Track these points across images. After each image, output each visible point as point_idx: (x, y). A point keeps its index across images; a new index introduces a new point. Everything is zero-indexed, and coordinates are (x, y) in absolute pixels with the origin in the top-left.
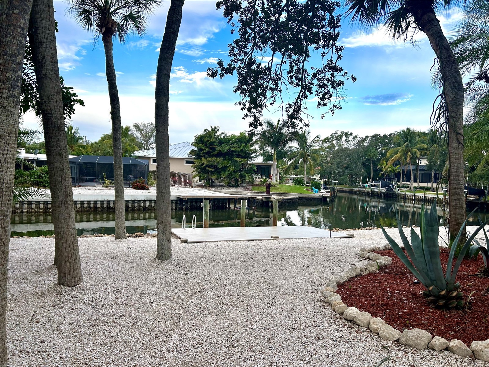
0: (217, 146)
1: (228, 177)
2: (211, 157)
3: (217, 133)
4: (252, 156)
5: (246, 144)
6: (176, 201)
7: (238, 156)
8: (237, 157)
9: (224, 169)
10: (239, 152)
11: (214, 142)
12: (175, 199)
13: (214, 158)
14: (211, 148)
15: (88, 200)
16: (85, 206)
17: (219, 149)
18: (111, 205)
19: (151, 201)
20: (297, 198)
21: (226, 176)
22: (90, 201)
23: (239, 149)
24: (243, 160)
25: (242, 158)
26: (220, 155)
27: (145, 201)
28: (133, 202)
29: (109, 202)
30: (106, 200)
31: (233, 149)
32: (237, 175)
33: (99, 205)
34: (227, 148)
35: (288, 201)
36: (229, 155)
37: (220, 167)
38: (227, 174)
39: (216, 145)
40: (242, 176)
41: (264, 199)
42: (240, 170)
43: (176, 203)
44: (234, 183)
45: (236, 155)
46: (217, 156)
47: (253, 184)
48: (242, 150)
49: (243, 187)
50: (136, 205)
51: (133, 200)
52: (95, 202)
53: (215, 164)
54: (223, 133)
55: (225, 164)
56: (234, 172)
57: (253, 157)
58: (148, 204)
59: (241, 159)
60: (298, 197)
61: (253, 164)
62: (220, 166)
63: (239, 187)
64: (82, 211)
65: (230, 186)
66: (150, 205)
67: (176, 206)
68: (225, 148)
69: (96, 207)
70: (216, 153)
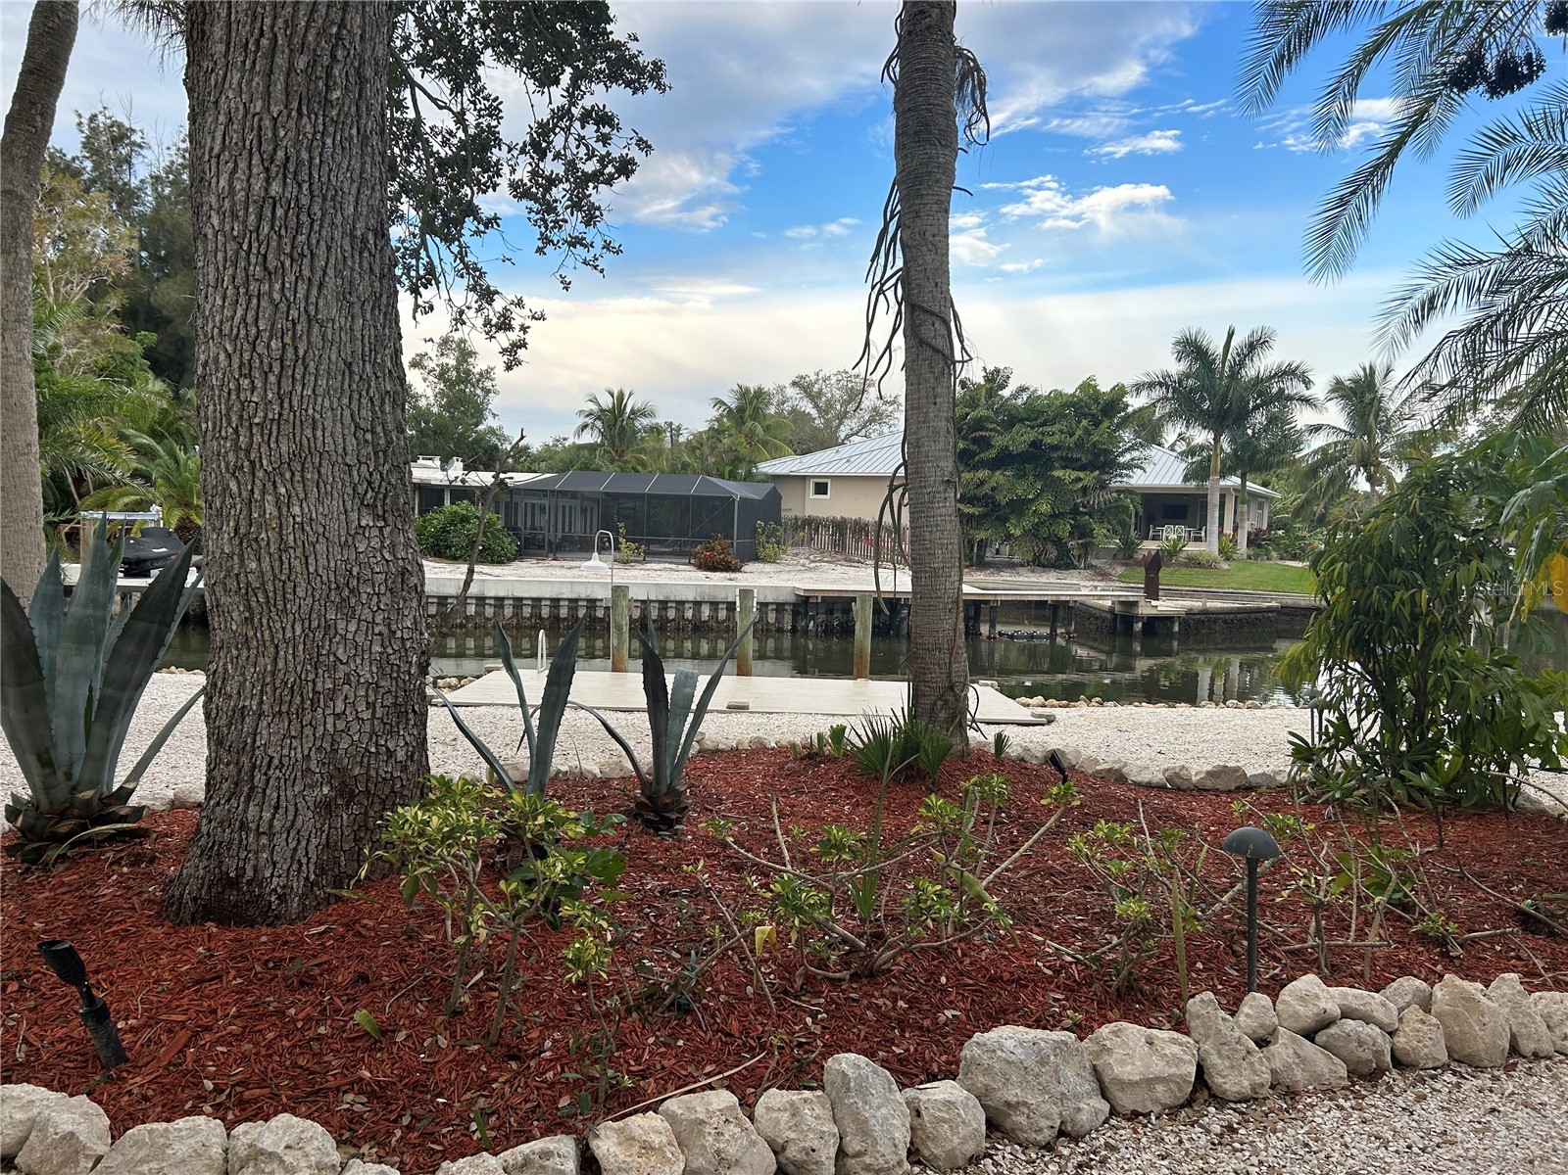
0: (997, 431)
1: (1033, 533)
2: (975, 468)
3: (1002, 387)
4: (1122, 460)
5: (1097, 424)
6: (794, 605)
7: (1069, 463)
8: (1064, 468)
9: (1019, 507)
10: (1069, 449)
11: (987, 419)
12: (791, 599)
13: (982, 474)
14: (975, 441)
15: (535, 595)
16: (527, 611)
17: (999, 441)
18: (600, 614)
19: (718, 603)
20: (1269, 610)
21: (1026, 533)
22: (539, 600)
23: (1071, 441)
24: (1081, 475)
25: (1083, 468)
26: (1004, 459)
27: (697, 604)
28: (664, 604)
29: (592, 603)
30: (583, 596)
31: (1048, 440)
32: (1064, 529)
33: (564, 612)
34: (1031, 435)
35: (1228, 617)
36: (1036, 459)
37: (1003, 503)
38: (1027, 523)
39: (991, 430)
40: (1082, 532)
41: (1117, 608)
42: (1075, 512)
43: (795, 614)
44: (1053, 553)
45: (1061, 458)
46: (995, 465)
47: (1131, 557)
48: (1079, 445)
49: (1089, 567)
50: (671, 614)
51: (661, 598)
52: (555, 602)
53: (986, 489)
54: (1023, 389)
55: (1020, 492)
56: (1054, 517)
57: (1129, 466)
58: (706, 612)
59: (1075, 474)
60: (1274, 604)
61: (1129, 491)
62: (1003, 498)
63: (1075, 568)
64: (518, 627)
65: (1039, 563)
66: (714, 617)
67: (794, 620)
68: (1020, 439)
69: (555, 618)
70: (992, 453)
